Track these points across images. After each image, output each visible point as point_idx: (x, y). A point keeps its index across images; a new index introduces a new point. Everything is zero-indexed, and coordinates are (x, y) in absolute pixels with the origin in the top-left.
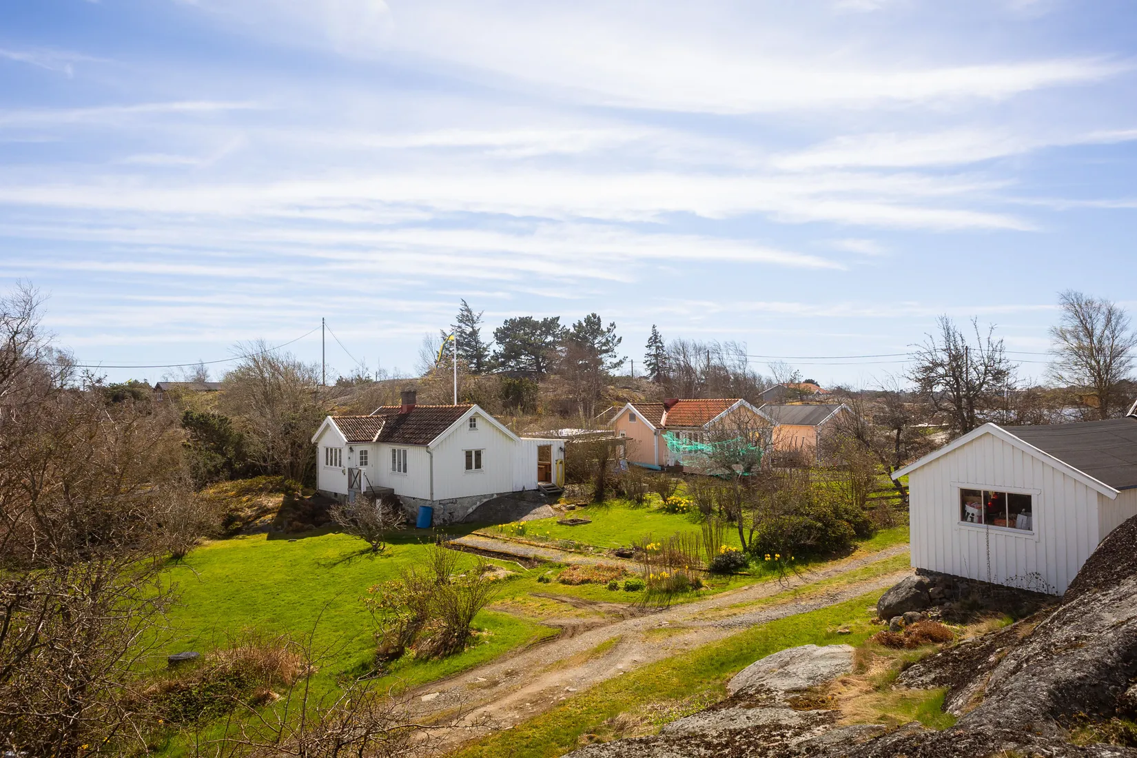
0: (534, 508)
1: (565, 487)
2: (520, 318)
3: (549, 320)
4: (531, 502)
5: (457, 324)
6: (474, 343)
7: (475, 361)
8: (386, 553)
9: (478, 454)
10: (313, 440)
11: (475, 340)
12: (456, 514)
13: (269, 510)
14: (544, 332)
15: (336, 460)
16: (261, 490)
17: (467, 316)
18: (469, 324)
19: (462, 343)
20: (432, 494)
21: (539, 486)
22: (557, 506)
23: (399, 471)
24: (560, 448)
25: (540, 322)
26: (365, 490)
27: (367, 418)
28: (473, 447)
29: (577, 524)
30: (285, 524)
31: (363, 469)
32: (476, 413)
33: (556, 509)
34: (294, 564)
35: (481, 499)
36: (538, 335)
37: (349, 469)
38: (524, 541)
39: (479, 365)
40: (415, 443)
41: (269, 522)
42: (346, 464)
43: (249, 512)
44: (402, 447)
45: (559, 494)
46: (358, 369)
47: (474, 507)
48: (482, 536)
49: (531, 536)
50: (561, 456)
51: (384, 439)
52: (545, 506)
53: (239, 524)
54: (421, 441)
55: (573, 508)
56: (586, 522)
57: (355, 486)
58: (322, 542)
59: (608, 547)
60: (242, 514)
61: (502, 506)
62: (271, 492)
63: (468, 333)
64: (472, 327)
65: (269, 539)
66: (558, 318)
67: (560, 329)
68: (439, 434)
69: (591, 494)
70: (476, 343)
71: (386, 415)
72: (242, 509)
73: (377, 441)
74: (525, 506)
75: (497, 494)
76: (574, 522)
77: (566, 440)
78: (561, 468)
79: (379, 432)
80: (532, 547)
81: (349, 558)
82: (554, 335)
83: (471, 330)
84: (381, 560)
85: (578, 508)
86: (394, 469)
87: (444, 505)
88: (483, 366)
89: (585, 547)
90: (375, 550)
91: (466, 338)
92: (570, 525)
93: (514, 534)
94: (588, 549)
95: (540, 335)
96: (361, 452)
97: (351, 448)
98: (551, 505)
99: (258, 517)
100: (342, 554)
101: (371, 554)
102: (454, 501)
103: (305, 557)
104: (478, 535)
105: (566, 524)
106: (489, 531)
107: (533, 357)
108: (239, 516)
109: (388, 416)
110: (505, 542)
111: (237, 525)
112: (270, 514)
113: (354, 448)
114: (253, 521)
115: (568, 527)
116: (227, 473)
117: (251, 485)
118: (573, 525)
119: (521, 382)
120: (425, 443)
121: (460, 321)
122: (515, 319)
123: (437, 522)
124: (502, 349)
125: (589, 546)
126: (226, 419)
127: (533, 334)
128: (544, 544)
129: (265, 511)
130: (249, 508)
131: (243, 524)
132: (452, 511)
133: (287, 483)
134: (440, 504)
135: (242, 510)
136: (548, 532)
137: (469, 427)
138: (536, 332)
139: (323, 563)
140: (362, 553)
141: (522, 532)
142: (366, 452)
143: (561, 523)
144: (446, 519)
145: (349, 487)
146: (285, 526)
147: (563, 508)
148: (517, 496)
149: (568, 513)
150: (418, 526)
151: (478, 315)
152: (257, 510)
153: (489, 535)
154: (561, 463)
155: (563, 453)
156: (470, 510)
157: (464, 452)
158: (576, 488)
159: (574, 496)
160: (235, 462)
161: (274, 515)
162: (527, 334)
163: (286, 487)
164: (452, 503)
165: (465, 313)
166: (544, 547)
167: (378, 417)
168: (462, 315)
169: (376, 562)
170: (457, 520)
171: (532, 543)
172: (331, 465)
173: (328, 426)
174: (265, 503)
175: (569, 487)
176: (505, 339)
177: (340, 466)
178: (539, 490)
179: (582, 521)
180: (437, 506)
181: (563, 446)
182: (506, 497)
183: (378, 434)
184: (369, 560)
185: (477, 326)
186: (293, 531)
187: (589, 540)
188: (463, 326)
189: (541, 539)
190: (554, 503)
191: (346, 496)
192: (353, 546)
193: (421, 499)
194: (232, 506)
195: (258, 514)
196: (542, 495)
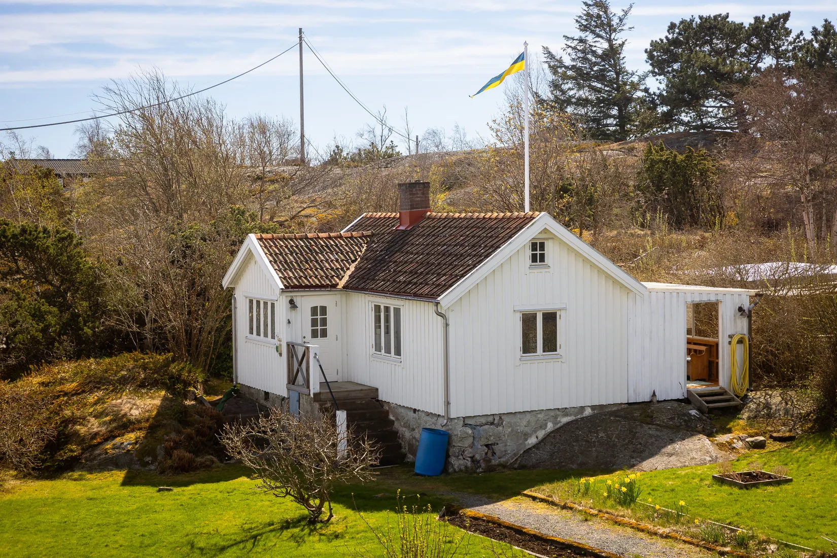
0: (672, 441)
1: (751, 395)
2: (701, 18)
3: (766, 20)
4: (667, 427)
5: (578, 34)
6: (612, 74)
7: (615, 112)
8: (331, 529)
9: (550, 318)
10: (226, 283)
11: (614, 66)
12: (498, 449)
13: (130, 422)
14: (755, 47)
15: (266, 325)
16: (124, 381)
17: (599, 16)
18: (602, 33)
19: (588, 74)
20: (448, 403)
21: (688, 391)
22: (723, 438)
23: (388, 351)
24: (740, 309)
25: (747, 26)
26: (318, 390)
27: (330, 238)
28: (539, 304)
29: (756, 486)
30: (160, 451)
31: (315, 345)
32: (545, 231)
33: (721, 446)
34: (147, 542)
35: (556, 417)
36: (743, 55)
37: (288, 345)
38: (626, 519)
39: (623, 119)
40: (415, 295)
41: (130, 447)
42: (284, 334)
43: (95, 425)
44: (392, 302)
45: (733, 412)
46: (372, 131)
47: (541, 434)
48: (542, 500)
49: (646, 508)
50: (742, 326)
51: (358, 284)
52: (696, 438)
53: (74, 449)
54: (426, 290)
55: (760, 445)
56: (779, 482)
57: (300, 379)
58: (220, 496)
59: (810, 545)
60: (82, 430)
61: (601, 434)
62: (142, 385)
63: (600, 52)
64: (610, 41)
65: (127, 482)
66: (786, 17)
67: (790, 39)
68: (463, 276)
69: (808, 415)
70: (618, 74)
71: (369, 233)
72: (84, 418)
73: (344, 287)
74: (651, 436)
75: (593, 407)
76: (752, 480)
77: (753, 292)
78: (740, 352)
79: (352, 268)
80: (641, 535)
81: (255, 537)
82: (778, 55)
83: (606, 45)
84: (317, 546)
85: (772, 446)
86: (378, 348)
87: (473, 427)
88: (630, 121)
89: (760, 543)
90: (312, 521)
91: (596, 64)
92: (741, 487)
93: (610, 502)
94: (765, 549)
95: (748, 54)
96: (314, 310)
97: (292, 302)
98: (710, 435)
99: (110, 436)
100: (246, 527)
101: (302, 530)
102: (496, 420)
103: (173, 529)
104: (534, 498)
105: (732, 484)
106: (558, 490)
107: (731, 102)
108: (76, 433)
109: (373, 235)
110: (587, 518)
111: (72, 451)
112: (133, 431)
113: (298, 301)
114: (100, 444)
115: (736, 490)
116: (67, 344)
117: (106, 371)
118: (746, 487)
119: (689, 157)
120: (432, 296)
121: (584, 28)
122: (692, 21)
123: (457, 463)
124: (663, 86)
125: (768, 542)
126: (71, 237)
127: (733, 52)
128: (667, 530)
129: (124, 425)
130: (96, 417)
131: (83, 449)
132: (492, 440)
133: (174, 368)
134: (465, 425)
135: (83, 420)
136: (682, 503)
137: (529, 261)
138: (738, 46)
139: (202, 545)
140: (287, 525)
141: (628, 498)
142: (324, 310)
143: (721, 480)
144: (478, 457)
145: (289, 383)
146: (159, 458)
147: (739, 444)
148: (637, 414)
149: (746, 457)
150: (417, 471)
151: (621, 14)
152: (110, 422)
153: (556, 499)
154: (740, 341)
155: (745, 321)
156: (532, 441)
157: (519, 316)
158: (776, 398)
159: (769, 416)
160: (85, 322)
161: (141, 434)
162: (718, 53)
163: (171, 377)
164: (492, 424)
165: (595, 11)
166: (667, 537)
167: (351, 237)
168: (588, 14)
169: (305, 549)
170: (503, 460)
171: (645, 524)
172: (258, 334)
173: (250, 255)
174: (125, 409)
175: (758, 396)
176: (669, 63)
177: (273, 337)
178: (687, 400)
179: (770, 477)
180: (458, 430)
181: (746, 305)
182: (613, 413)
183: (349, 273)
184: (293, 544)
185: (618, 38)
186: (171, 467)
187: (772, 527)
188: (590, 38)
189: (666, 517)
190: (717, 433)
191: (283, 399)
192: (275, 509)
193: (428, 414)
194: (67, 413)
195: (111, 431)
196: (693, 412)
